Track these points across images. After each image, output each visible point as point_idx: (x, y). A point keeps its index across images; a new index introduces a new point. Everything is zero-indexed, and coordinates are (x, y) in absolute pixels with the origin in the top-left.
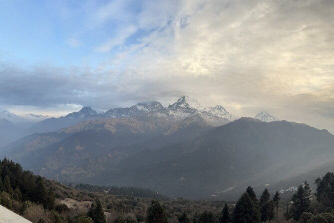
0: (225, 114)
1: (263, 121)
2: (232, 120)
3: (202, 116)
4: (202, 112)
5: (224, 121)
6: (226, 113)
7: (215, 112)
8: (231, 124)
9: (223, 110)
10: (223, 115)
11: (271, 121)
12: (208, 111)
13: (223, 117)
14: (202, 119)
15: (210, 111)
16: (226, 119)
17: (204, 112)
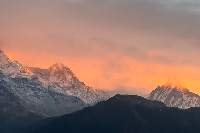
0: (73, 87)
1: (170, 105)
2: (90, 101)
3: (13, 89)
4: (13, 80)
5: (70, 104)
6: (76, 84)
7: (48, 79)
8: (89, 110)
9: (69, 77)
10: (68, 88)
11: (193, 105)
12: (29, 78)
13: (69, 93)
14: (13, 97)
15: (35, 78)
16: (76, 100)
17: (20, 80)
